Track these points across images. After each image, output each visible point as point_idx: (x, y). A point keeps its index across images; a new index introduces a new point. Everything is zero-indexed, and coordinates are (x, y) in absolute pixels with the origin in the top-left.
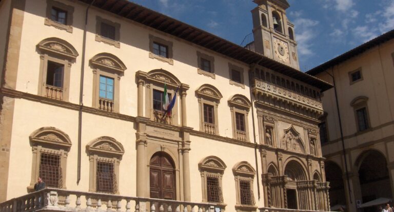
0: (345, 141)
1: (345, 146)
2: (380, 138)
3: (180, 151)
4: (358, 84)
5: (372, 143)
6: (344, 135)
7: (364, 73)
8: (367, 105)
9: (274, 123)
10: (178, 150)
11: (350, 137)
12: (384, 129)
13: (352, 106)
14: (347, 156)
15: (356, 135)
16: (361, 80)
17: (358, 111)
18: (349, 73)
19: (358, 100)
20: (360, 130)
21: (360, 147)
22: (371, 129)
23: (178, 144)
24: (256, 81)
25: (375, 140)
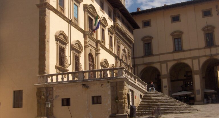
0: (135, 59)
1: (135, 62)
2: (158, 61)
3: (96, 54)
4: (147, 29)
5: (153, 63)
6: (135, 56)
7: (152, 23)
8: (152, 41)
9: (120, 44)
10: (95, 53)
11: (139, 58)
12: (161, 56)
13: (142, 40)
14: (136, 68)
15: (143, 57)
16: (150, 27)
17: (145, 44)
18: (142, 21)
19: (146, 37)
20: (146, 55)
21: (145, 64)
22: (153, 55)
23: (95, 50)
24: (117, 19)
25: (154, 61)
